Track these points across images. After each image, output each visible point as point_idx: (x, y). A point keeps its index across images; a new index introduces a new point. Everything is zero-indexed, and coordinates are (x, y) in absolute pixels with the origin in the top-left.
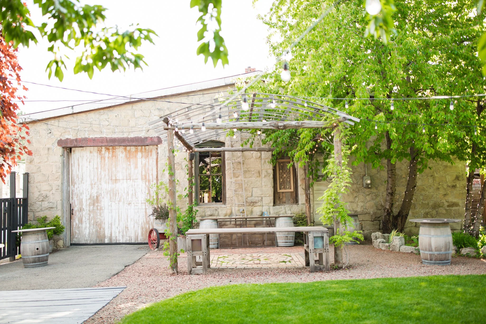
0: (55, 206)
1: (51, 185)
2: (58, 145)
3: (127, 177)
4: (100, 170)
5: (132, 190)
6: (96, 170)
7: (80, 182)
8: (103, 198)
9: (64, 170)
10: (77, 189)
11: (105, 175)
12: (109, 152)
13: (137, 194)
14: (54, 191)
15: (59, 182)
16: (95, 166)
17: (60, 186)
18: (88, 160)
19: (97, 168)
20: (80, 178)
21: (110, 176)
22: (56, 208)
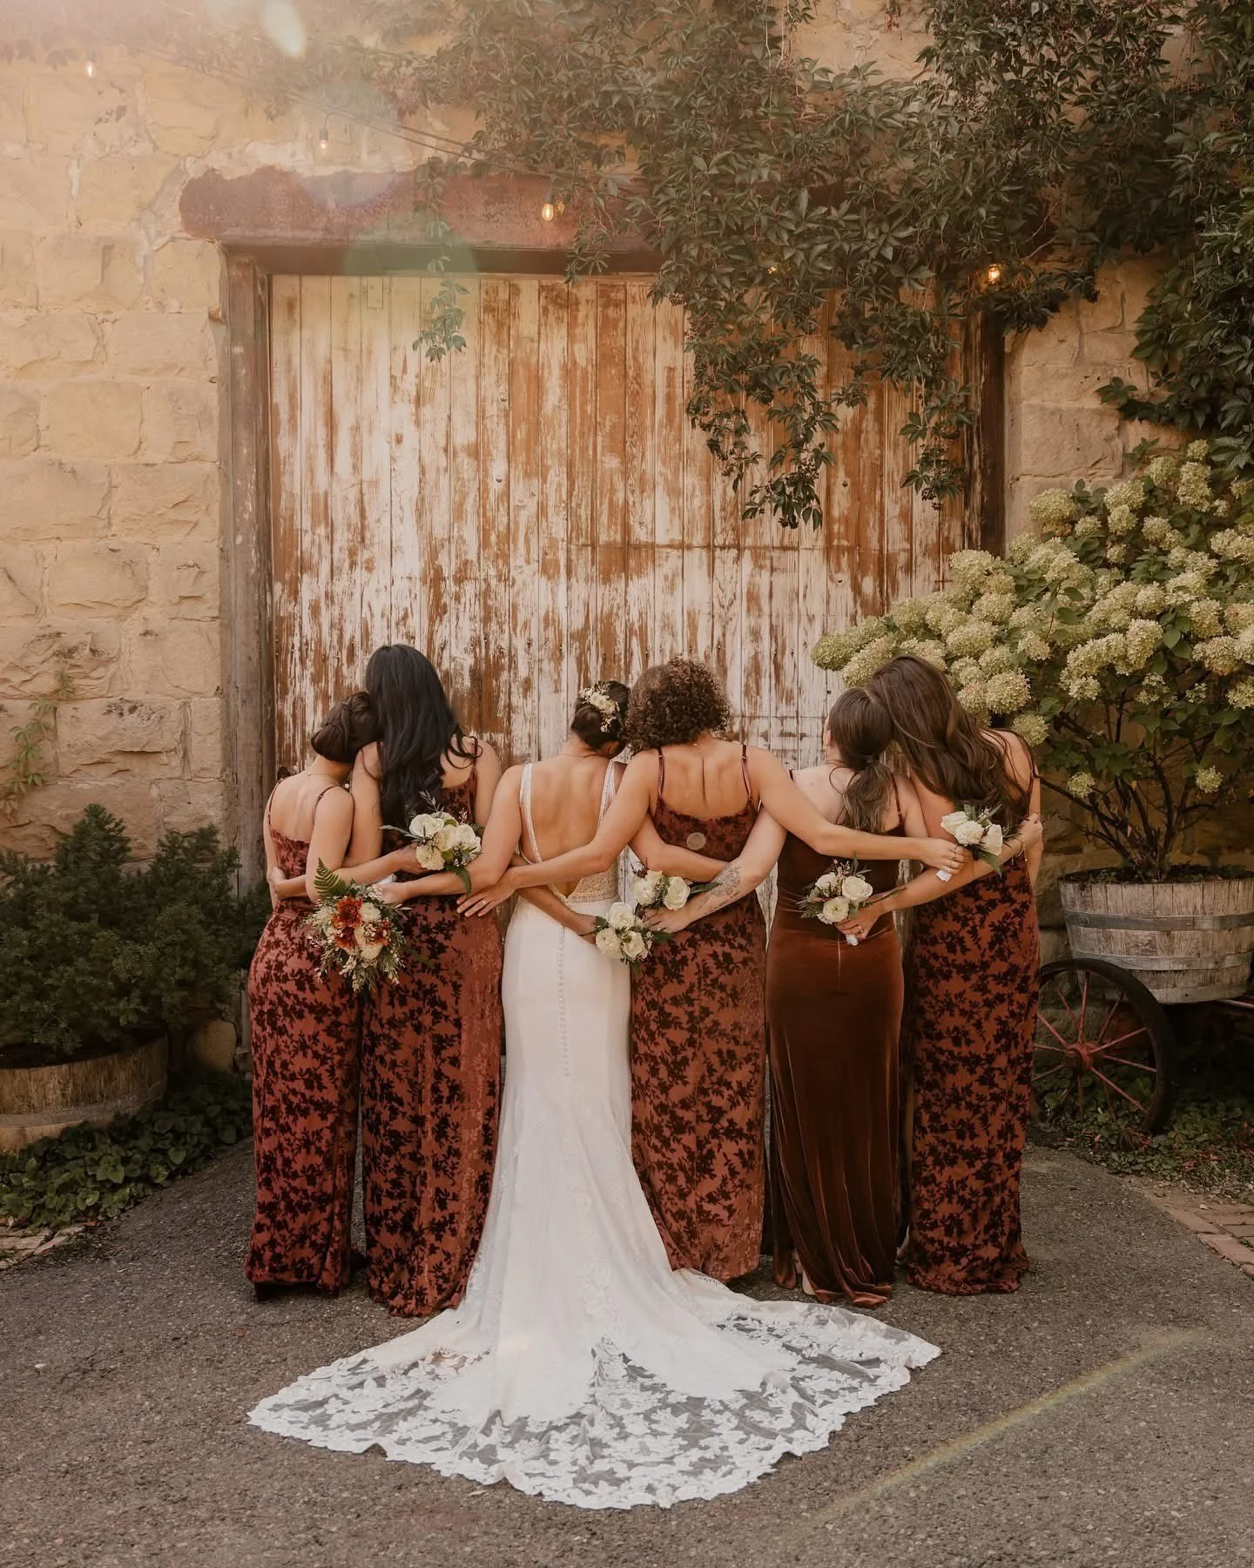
0: (169, 739)
1: (129, 564)
2: (189, 225)
3: (710, 528)
4: (498, 468)
5: (756, 635)
6: (466, 465)
7: (341, 556)
8: (527, 685)
9: (235, 445)
10: (315, 610)
11: (542, 510)
12: (571, 326)
13: (787, 663)
14: (154, 614)
15: (203, 541)
16: (464, 435)
17: (213, 575)
18: (409, 385)
19: (478, 452)
20: (339, 517)
21: (584, 512)
22: (176, 761)
